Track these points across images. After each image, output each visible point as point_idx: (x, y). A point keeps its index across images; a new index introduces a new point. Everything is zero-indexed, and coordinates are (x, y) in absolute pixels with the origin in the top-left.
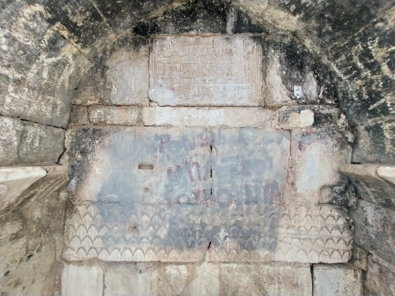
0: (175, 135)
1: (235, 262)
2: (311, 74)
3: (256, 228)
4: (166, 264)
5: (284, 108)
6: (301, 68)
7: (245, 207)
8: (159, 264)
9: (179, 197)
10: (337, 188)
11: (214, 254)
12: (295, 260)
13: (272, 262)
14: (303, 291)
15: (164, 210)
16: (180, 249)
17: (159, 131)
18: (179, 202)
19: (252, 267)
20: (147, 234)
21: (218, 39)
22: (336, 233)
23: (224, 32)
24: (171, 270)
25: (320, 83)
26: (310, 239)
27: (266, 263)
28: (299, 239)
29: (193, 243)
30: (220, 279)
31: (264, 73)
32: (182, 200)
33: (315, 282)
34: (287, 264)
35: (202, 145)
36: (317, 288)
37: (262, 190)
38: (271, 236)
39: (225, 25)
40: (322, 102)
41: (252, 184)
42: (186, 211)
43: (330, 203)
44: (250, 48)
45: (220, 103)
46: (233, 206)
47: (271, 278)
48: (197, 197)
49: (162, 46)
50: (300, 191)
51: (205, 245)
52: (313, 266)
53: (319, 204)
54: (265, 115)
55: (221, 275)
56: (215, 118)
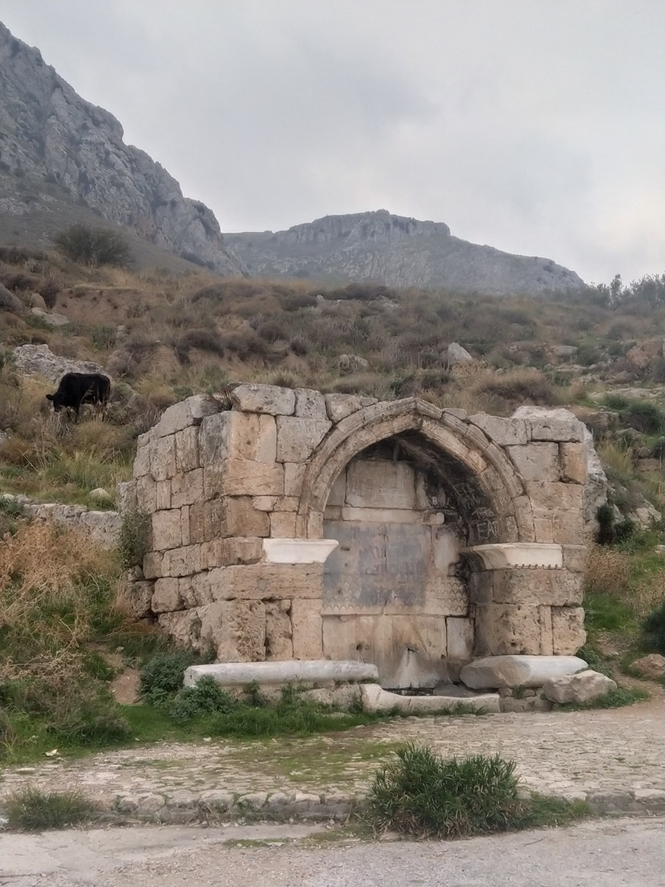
0: (363, 527)
1: (401, 615)
2: (442, 489)
3: (413, 591)
4: (360, 615)
5: (427, 511)
6: (436, 486)
7: (406, 577)
8: (355, 616)
9: (367, 570)
10: (458, 566)
11: (390, 609)
12: (436, 613)
13: (422, 615)
14: (441, 633)
15: (358, 579)
16: (368, 605)
17: (353, 525)
18: (367, 573)
19: (411, 617)
20: (348, 595)
21: (389, 465)
22: (459, 595)
23: (392, 459)
24: (363, 620)
25: (447, 495)
26: (444, 599)
27: (419, 615)
28: (438, 599)
30: (393, 627)
31: (415, 488)
32: (368, 572)
33: (448, 627)
34: (431, 615)
35: (380, 534)
36: (449, 631)
37: (416, 566)
38: (422, 597)
39: (392, 455)
40: (449, 508)
41: (410, 561)
42: (371, 579)
43: (455, 576)
44: (407, 471)
45: (390, 507)
46: (399, 576)
47: (422, 625)
48: (377, 570)
49: (354, 467)
50: (437, 566)
51: (383, 603)
52: (446, 617)
53: (449, 576)
54: (416, 515)
55: (393, 623)
56: (386, 516)
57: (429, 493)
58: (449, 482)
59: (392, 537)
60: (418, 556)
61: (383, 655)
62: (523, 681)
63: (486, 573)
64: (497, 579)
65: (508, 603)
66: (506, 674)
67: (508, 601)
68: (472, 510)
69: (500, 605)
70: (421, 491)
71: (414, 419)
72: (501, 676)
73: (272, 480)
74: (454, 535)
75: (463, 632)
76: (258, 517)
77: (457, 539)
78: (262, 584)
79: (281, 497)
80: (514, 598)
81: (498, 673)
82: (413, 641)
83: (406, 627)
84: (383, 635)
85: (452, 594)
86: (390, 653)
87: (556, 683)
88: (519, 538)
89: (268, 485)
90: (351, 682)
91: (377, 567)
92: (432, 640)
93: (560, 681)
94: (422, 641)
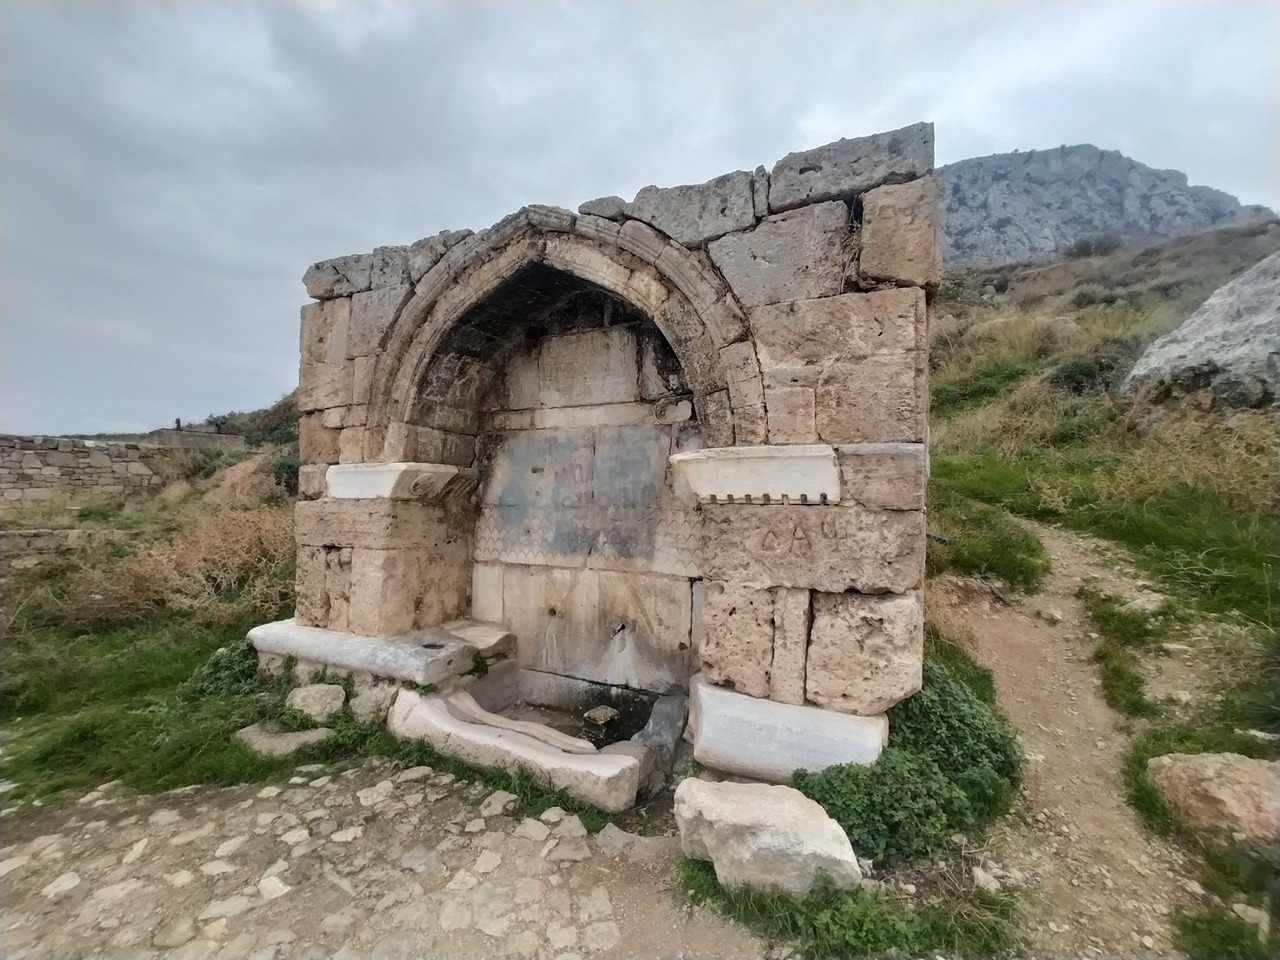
0: (562, 437)
1: (613, 570)
3: (633, 534)
4: (552, 567)
5: (661, 401)
7: (622, 510)
8: (548, 568)
9: (564, 500)
11: (595, 561)
12: (673, 573)
13: (648, 573)
14: (680, 607)
15: (550, 514)
16: (565, 554)
17: (548, 434)
18: (564, 506)
19: (629, 576)
20: (538, 537)
21: (597, 334)
23: (602, 326)
24: (557, 574)
26: (689, 550)
27: (642, 573)
28: (677, 549)
30: (599, 587)
31: (638, 365)
32: (567, 503)
33: (694, 598)
34: (664, 575)
35: (585, 446)
36: (695, 605)
37: (639, 493)
38: (648, 544)
39: (602, 318)
41: (630, 486)
42: (570, 514)
44: (626, 340)
45: (600, 402)
46: (611, 510)
47: (648, 590)
48: (579, 499)
49: (549, 348)
50: (678, 493)
51: (588, 551)
52: (692, 581)
54: (645, 409)
55: (600, 582)
56: (596, 417)
57: (663, 370)
59: (603, 450)
60: (645, 477)
61: (583, 630)
70: (650, 368)
73: (339, 386)
76: (327, 437)
78: (322, 525)
79: (349, 407)
82: (632, 614)
83: (622, 591)
84: (585, 600)
86: (593, 628)
89: (335, 393)
91: (579, 497)
92: (664, 614)
94: (646, 616)
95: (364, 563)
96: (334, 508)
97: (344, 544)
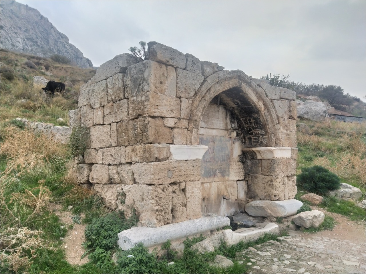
0: (205, 138)
1: (220, 181)
2: (236, 120)
3: (225, 169)
4: (204, 183)
5: (230, 131)
6: (234, 118)
7: (222, 162)
10: (241, 156)
11: (216, 179)
12: (233, 179)
13: (228, 180)
14: (235, 189)
15: (203, 164)
16: (207, 177)
18: (206, 161)
19: (224, 182)
21: (216, 106)
22: (241, 170)
23: (217, 104)
24: (205, 185)
25: (238, 123)
26: (236, 172)
28: (234, 172)
29: (211, 175)
31: (226, 119)
32: (207, 160)
34: (232, 181)
35: (212, 142)
36: (238, 187)
37: (226, 157)
38: (228, 172)
39: (217, 102)
40: (238, 129)
41: (223, 155)
42: (208, 164)
43: (240, 161)
44: (223, 110)
45: (216, 128)
46: (219, 162)
47: (228, 185)
50: (234, 157)
51: (213, 176)
52: (237, 181)
53: (238, 161)
54: (226, 132)
55: (217, 186)
56: (214, 132)
57: (232, 122)
58: (239, 117)
59: (217, 143)
60: (227, 152)
61: (213, 202)
62: (283, 215)
63: (257, 161)
64: (265, 164)
65: (272, 176)
66: (271, 210)
67: (272, 175)
68: (250, 130)
69: (266, 176)
70: (228, 121)
71: (239, 82)
72: (269, 211)
73: (174, 108)
74: (240, 142)
75: (243, 187)
76: (167, 131)
77: (241, 144)
78: (170, 174)
79: (179, 119)
80: (276, 174)
81: (268, 210)
82: (225, 194)
83: (223, 187)
84: (213, 192)
85: (239, 170)
86: (216, 200)
87: (305, 218)
88: (277, 145)
89: (172, 111)
90: (218, 230)
91: (211, 158)
92: (232, 192)
93: (307, 217)
94: (228, 193)
95: (192, 188)
96: (176, 165)
97: (182, 181)
